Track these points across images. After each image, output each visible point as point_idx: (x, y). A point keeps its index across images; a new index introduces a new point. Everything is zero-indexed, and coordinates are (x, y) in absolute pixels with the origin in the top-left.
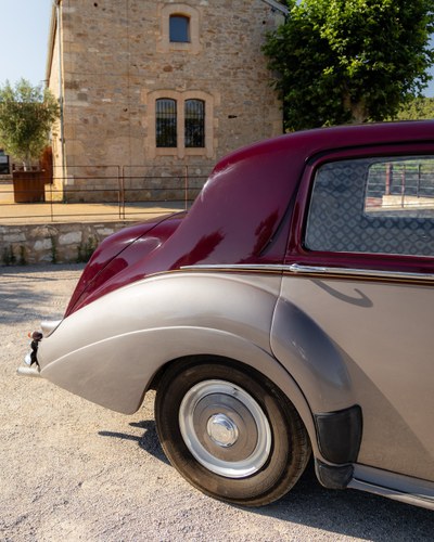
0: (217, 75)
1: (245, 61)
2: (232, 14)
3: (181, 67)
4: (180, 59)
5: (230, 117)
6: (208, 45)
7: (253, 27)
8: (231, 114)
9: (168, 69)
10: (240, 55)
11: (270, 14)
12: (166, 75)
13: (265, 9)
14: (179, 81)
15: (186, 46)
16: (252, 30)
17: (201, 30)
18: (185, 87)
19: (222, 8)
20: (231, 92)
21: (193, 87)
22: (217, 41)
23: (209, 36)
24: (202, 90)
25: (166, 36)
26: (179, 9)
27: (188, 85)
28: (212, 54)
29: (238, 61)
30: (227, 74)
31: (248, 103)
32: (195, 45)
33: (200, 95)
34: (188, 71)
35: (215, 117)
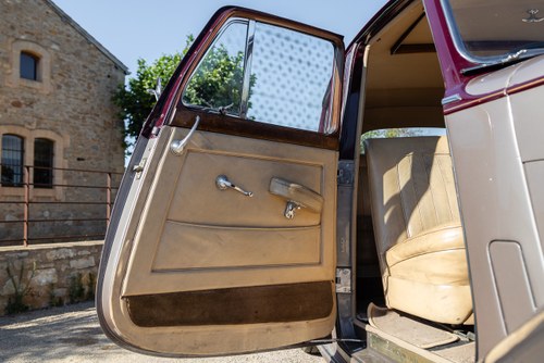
0: (67, 117)
1: (92, 108)
2: (81, 63)
3: (31, 104)
4: (30, 96)
5: (79, 159)
6: (59, 87)
7: (99, 78)
8: (80, 156)
9: (17, 104)
10: (88, 101)
11: (114, 70)
12: (15, 110)
13: (110, 65)
14: (29, 118)
15: (36, 85)
16: (98, 81)
17: (52, 72)
18: (34, 125)
19: (72, 56)
20: (80, 135)
21: (43, 126)
22: (67, 85)
23: (60, 79)
24: (52, 130)
25: (16, 71)
26: (31, 47)
27: (38, 124)
28: (62, 96)
29: (86, 107)
30: (76, 118)
31: (95, 148)
32: (45, 84)
33: (50, 135)
34: (38, 109)
35: (65, 158)
